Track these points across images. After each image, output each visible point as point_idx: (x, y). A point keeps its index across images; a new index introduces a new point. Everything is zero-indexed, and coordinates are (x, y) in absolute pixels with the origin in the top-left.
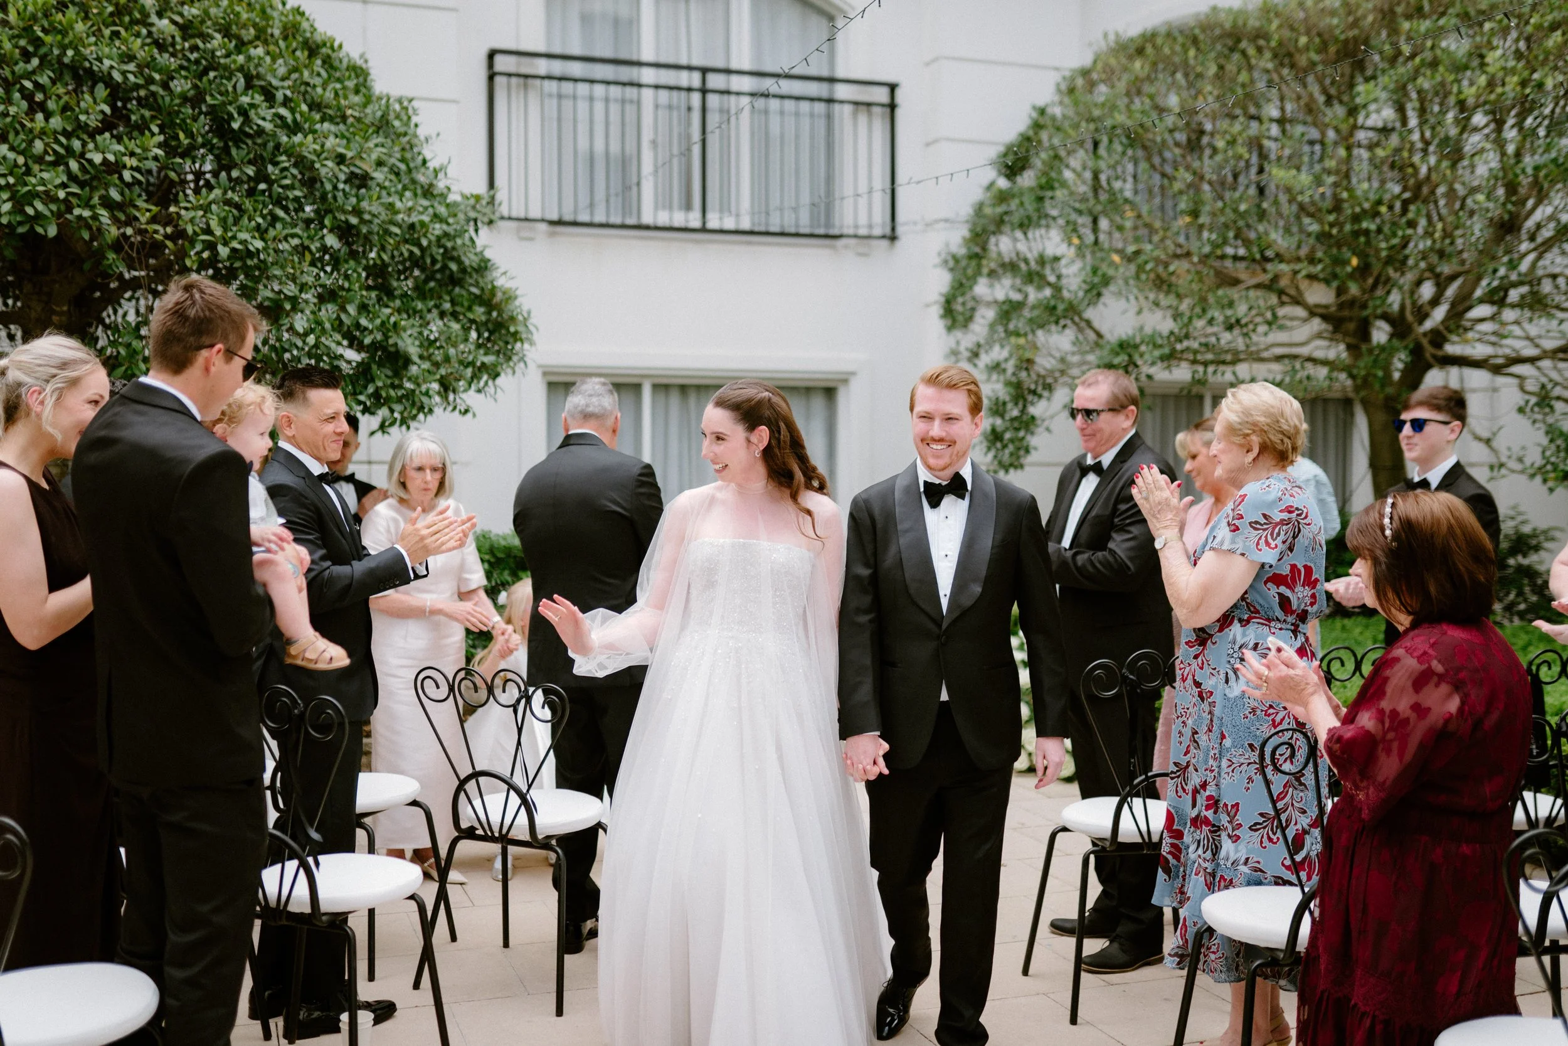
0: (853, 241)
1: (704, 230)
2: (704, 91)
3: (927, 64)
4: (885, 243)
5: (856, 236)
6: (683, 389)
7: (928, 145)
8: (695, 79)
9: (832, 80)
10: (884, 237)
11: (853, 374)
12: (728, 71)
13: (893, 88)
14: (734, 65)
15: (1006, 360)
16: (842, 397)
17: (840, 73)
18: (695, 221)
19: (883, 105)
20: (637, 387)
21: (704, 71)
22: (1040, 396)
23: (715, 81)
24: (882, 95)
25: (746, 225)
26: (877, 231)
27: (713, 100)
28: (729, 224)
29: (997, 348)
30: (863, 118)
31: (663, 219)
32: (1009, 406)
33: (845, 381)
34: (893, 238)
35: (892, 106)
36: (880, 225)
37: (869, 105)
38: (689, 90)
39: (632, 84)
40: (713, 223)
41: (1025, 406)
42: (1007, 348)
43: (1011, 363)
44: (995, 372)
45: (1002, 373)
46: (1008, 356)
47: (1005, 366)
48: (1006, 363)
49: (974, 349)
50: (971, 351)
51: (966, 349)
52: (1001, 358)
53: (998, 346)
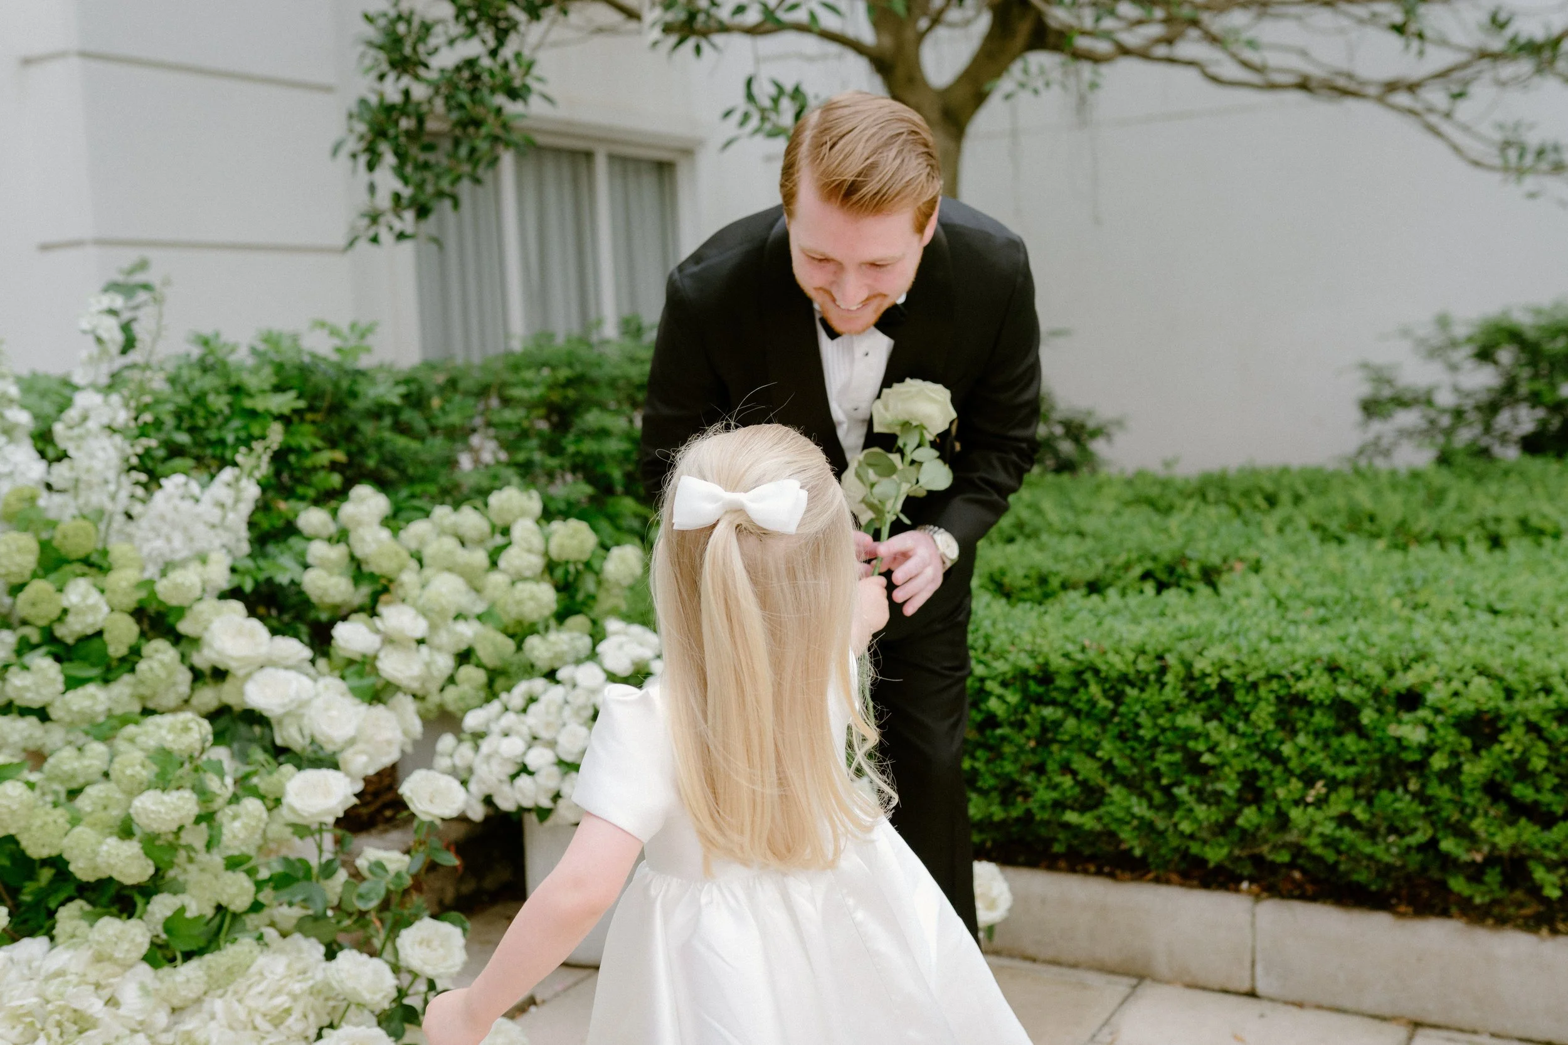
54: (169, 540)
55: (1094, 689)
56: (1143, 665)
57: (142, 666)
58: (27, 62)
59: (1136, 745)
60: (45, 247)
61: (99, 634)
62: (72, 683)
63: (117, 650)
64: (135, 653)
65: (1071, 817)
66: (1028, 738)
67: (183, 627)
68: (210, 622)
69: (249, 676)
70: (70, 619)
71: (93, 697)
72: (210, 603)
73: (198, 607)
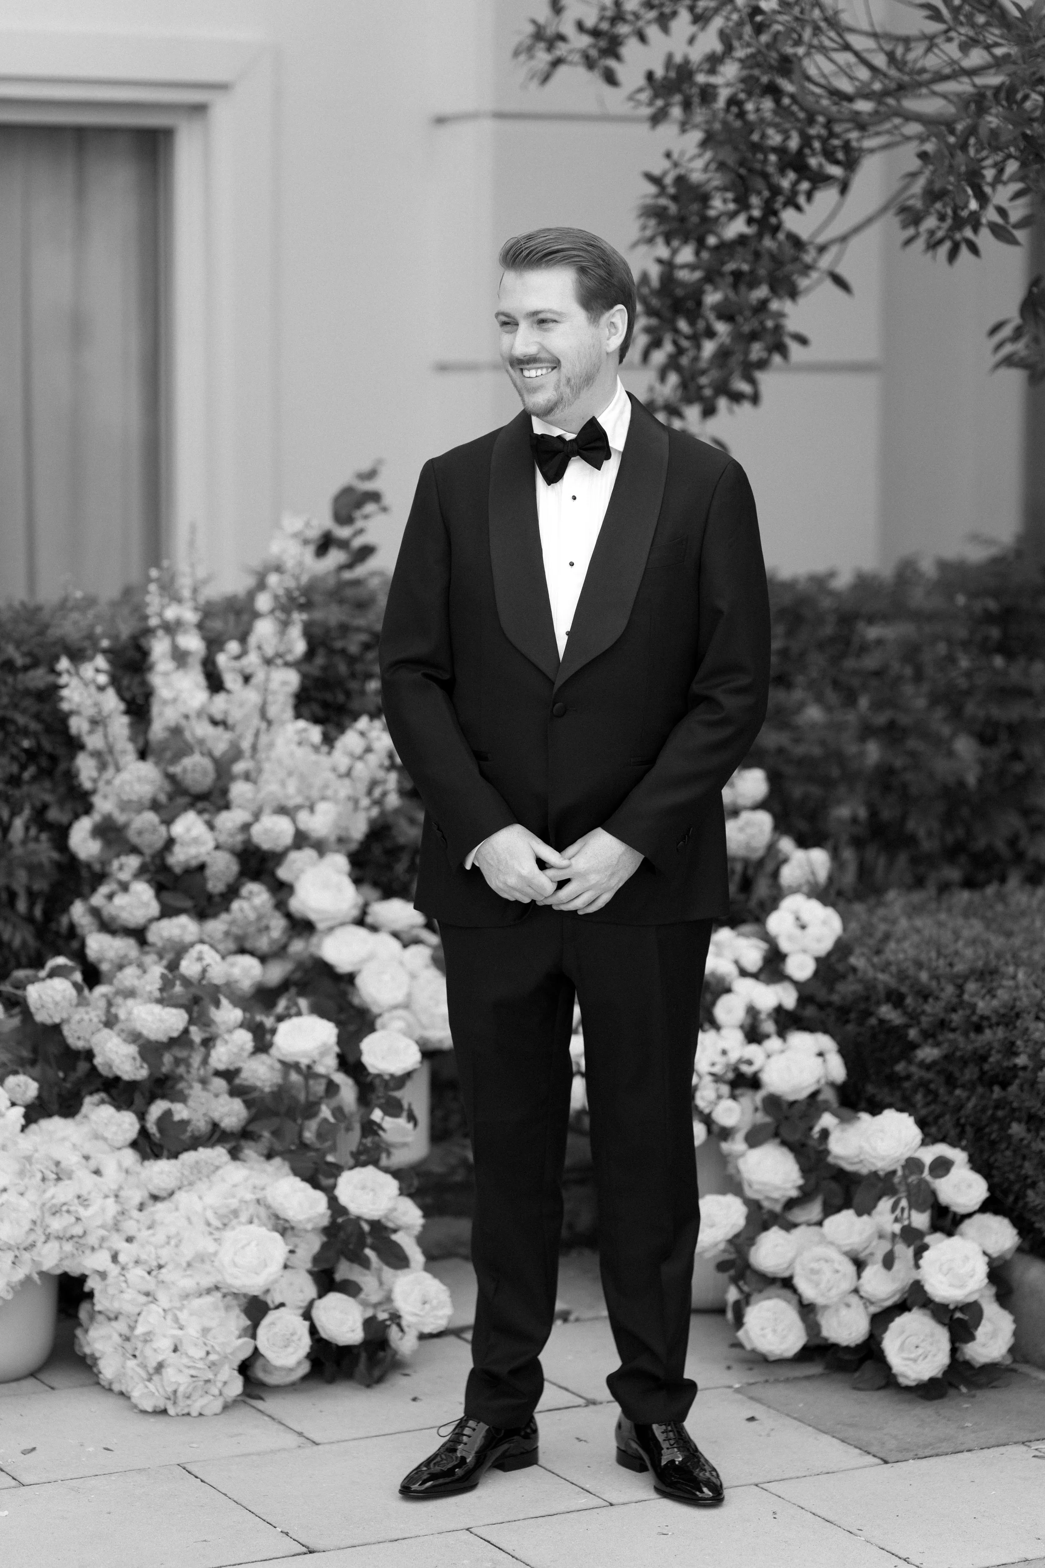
11: (222, 87)
15: (713, 62)
16: (186, 160)
22: (819, 180)
29: (682, 23)
32: (718, 205)
33: (199, 110)
41: (770, 210)
42: (718, 22)
43: (730, 71)
44: (677, 98)
45: (696, 100)
46: (718, 47)
47: (713, 80)
48: (712, 71)
49: (605, 26)
50: (595, 33)
51: (580, 26)
52: (696, 54)
53: (684, 16)
54: (283, 784)
57: (236, 905)
58: (440, 121)
60: (443, 368)
61: (202, 867)
62: (167, 912)
63: (215, 886)
64: (232, 892)
67: (283, 873)
68: (302, 871)
69: (331, 929)
70: (177, 849)
71: (183, 928)
72: (308, 854)
73: (294, 855)
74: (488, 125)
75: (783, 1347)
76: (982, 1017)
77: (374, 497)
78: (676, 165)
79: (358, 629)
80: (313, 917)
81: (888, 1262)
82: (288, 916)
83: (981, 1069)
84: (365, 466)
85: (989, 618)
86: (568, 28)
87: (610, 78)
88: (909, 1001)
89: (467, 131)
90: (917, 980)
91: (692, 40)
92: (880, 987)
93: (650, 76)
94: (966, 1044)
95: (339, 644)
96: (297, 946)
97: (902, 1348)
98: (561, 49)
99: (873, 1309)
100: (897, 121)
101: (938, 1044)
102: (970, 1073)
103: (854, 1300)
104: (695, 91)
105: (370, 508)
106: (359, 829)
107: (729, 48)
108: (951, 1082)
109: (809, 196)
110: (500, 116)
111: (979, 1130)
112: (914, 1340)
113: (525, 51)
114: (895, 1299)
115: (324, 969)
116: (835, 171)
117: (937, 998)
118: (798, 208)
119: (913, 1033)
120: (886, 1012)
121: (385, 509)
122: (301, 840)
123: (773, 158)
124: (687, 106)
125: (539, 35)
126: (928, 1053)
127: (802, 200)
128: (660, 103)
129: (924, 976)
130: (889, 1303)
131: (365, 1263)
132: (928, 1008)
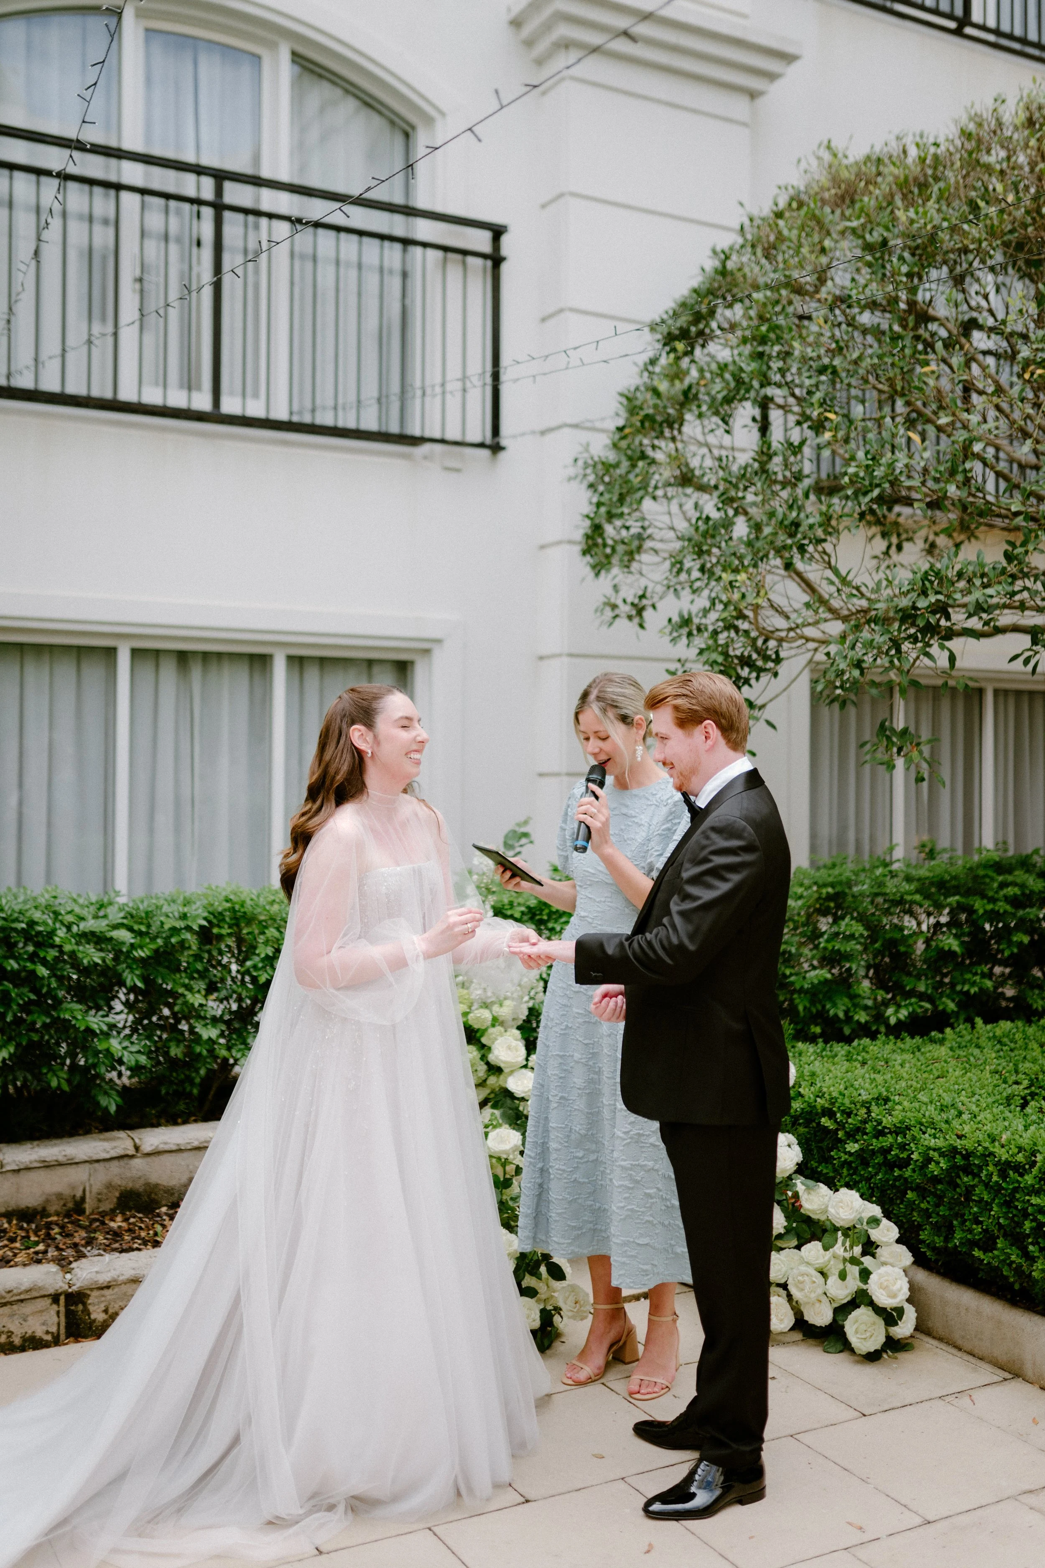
0: (438, 447)
1: (215, 417)
2: (219, 207)
3: (543, 206)
4: (485, 453)
5: (443, 441)
6: (183, 658)
7: (543, 320)
8: (207, 188)
9: (409, 211)
10: (482, 445)
11: (438, 641)
12: (257, 181)
13: (497, 232)
14: (266, 173)
15: (705, 612)
16: (420, 673)
17: (422, 202)
18: (202, 402)
19: (484, 256)
20: (110, 653)
21: (220, 176)
22: (760, 670)
23: (235, 193)
24: (481, 241)
25: (281, 413)
26: (475, 436)
27: (233, 224)
28: (256, 410)
29: (686, 594)
30: (454, 272)
31: (152, 396)
33: (427, 652)
34: (496, 448)
35: (496, 260)
36: (478, 431)
37: (465, 253)
38: (197, 202)
39: (106, 185)
40: (230, 405)
42: (706, 593)
43: (713, 616)
44: (685, 631)
45: (695, 632)
46: (707, 604)
47: (704, 621)
48: (705, 616)
49: (636, 601)
50: (632, 604)
51: (624, 601)
52: (695, 609)
53: (688, 590)
55: (991, 1168)
56: (1020, 1158)
58: (541, 658)
59: (1015, 1212)
60: (541, 775)
65: (977, 1253)
66: (960, 1195)
67: (484, 1040)
68: (496, 1039)
69: (512, 1072)
72: (498, 1029)
73: (491, 1030)
74: (566, 660)
75: (782, 1326)
76: (885, 1127)
77: (525, 835)
78: (683, 665)
79: (519, 904)
80: (502, 1065)
81: (843, 1276)
82: (488, 1063)
83: (885, 1158)
84: (522, 819)
85: (829, 897)
86: (619, 602)
87: (641, 626)
88: (838, 1115)
89: (555, 663)
90: (843, 1104)
91: (692, 602)
92: (819, 1107)
93: (670, 620)
94: (876, 1144)
95: (509, 913)
96: (492, 1080)
97: (856, 1332)
98: (617, 612)
99: (836, 1305)
100: (800, 642)
101: (857, 1141)
102: (879, 1159)
103: (824, 1299)
104: (694, 627)
105: (524, 841)
106: (523, 1014)
107: (714, 604)
108: (865, 1163)
109: (758, 678)
110: (571, 655)
111: (883, 1192)
112: (863, 1327)
113: (599, 611)
114: (849, 1298)
115: (508, 1094)
116: (770, 665)
117: (856, 1115)
118: (750, 686)
119: (841, 1134)
120: (825, 1121)
121: (531, 842)
122: (495, 1021)
123: (736, 661)
124: (690, 634)
125: (605, 604)
126: (853, 1147)
127: (753, 682)
128: (675, 634)
129: (847, 1101)
130: (845, 1301)
131: (539, 1277)
132: (850, 1120)
